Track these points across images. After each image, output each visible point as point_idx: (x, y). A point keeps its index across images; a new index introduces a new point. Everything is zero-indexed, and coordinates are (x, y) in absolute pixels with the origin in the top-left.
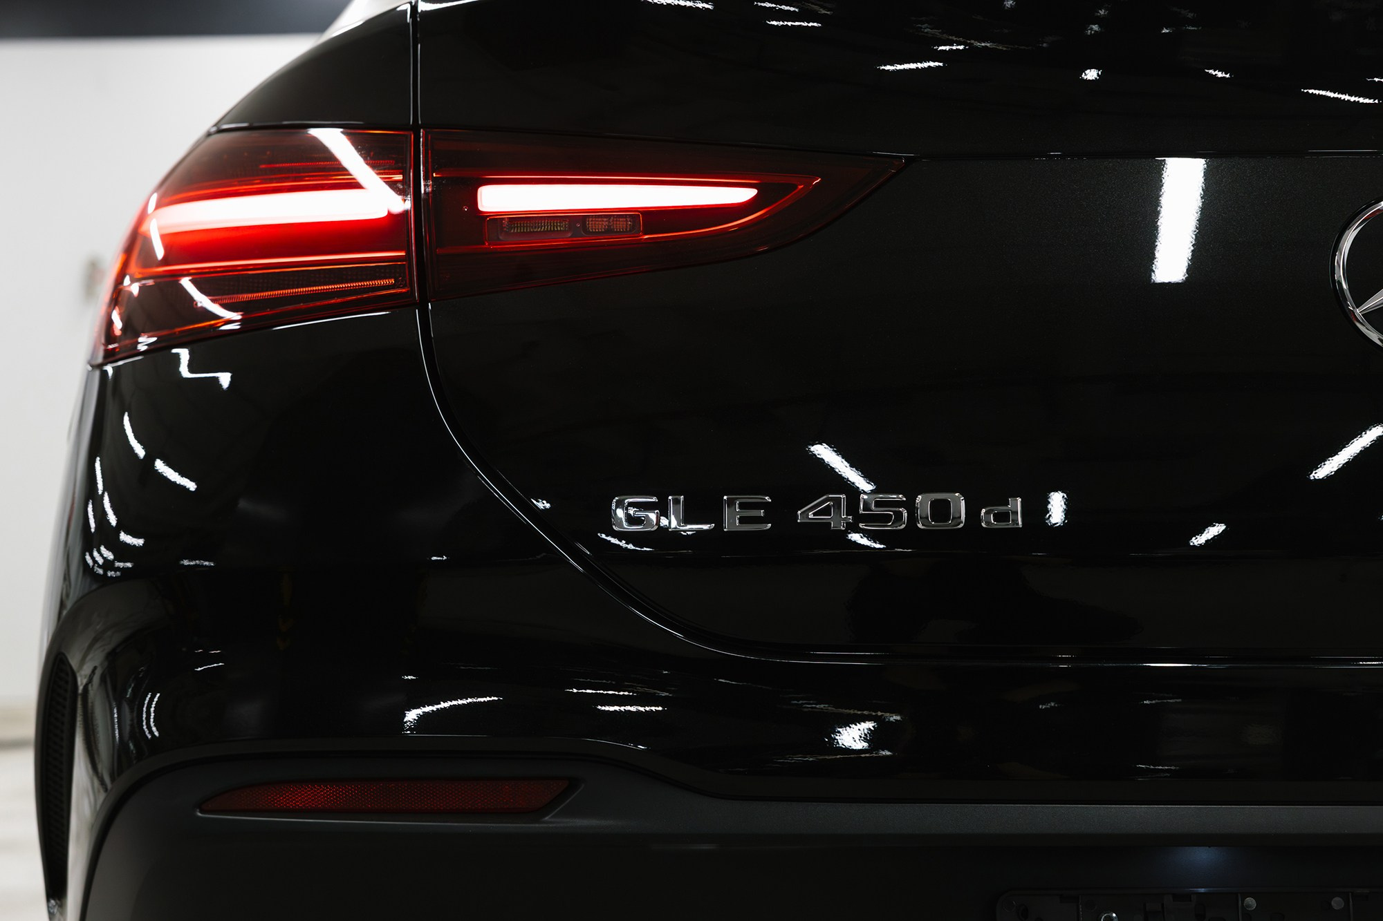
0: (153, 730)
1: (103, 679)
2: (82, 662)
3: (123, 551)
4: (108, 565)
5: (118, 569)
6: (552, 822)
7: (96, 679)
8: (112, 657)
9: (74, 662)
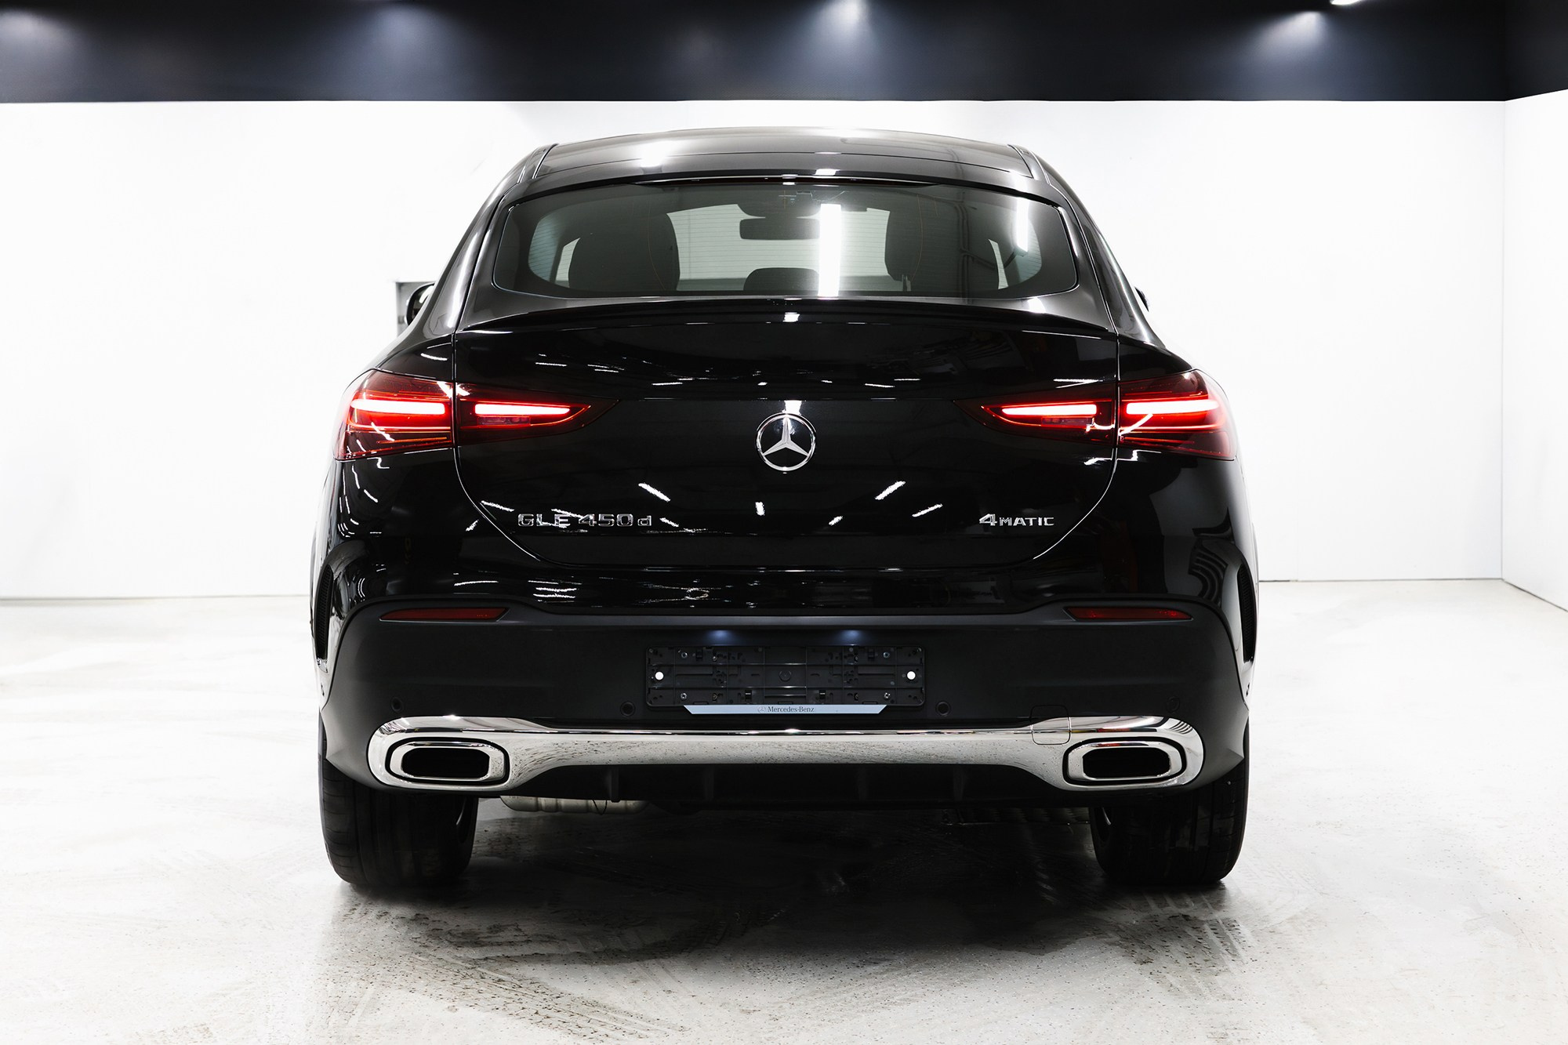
0: (362, 594)
1: (343, 576)
2: (336, 571)
3: (351, 527)
4: (346, 533)
5: (349, 535)
6: (499, 622)
7: (341, 576)
8: (347, 568)
9: (333, 570)
